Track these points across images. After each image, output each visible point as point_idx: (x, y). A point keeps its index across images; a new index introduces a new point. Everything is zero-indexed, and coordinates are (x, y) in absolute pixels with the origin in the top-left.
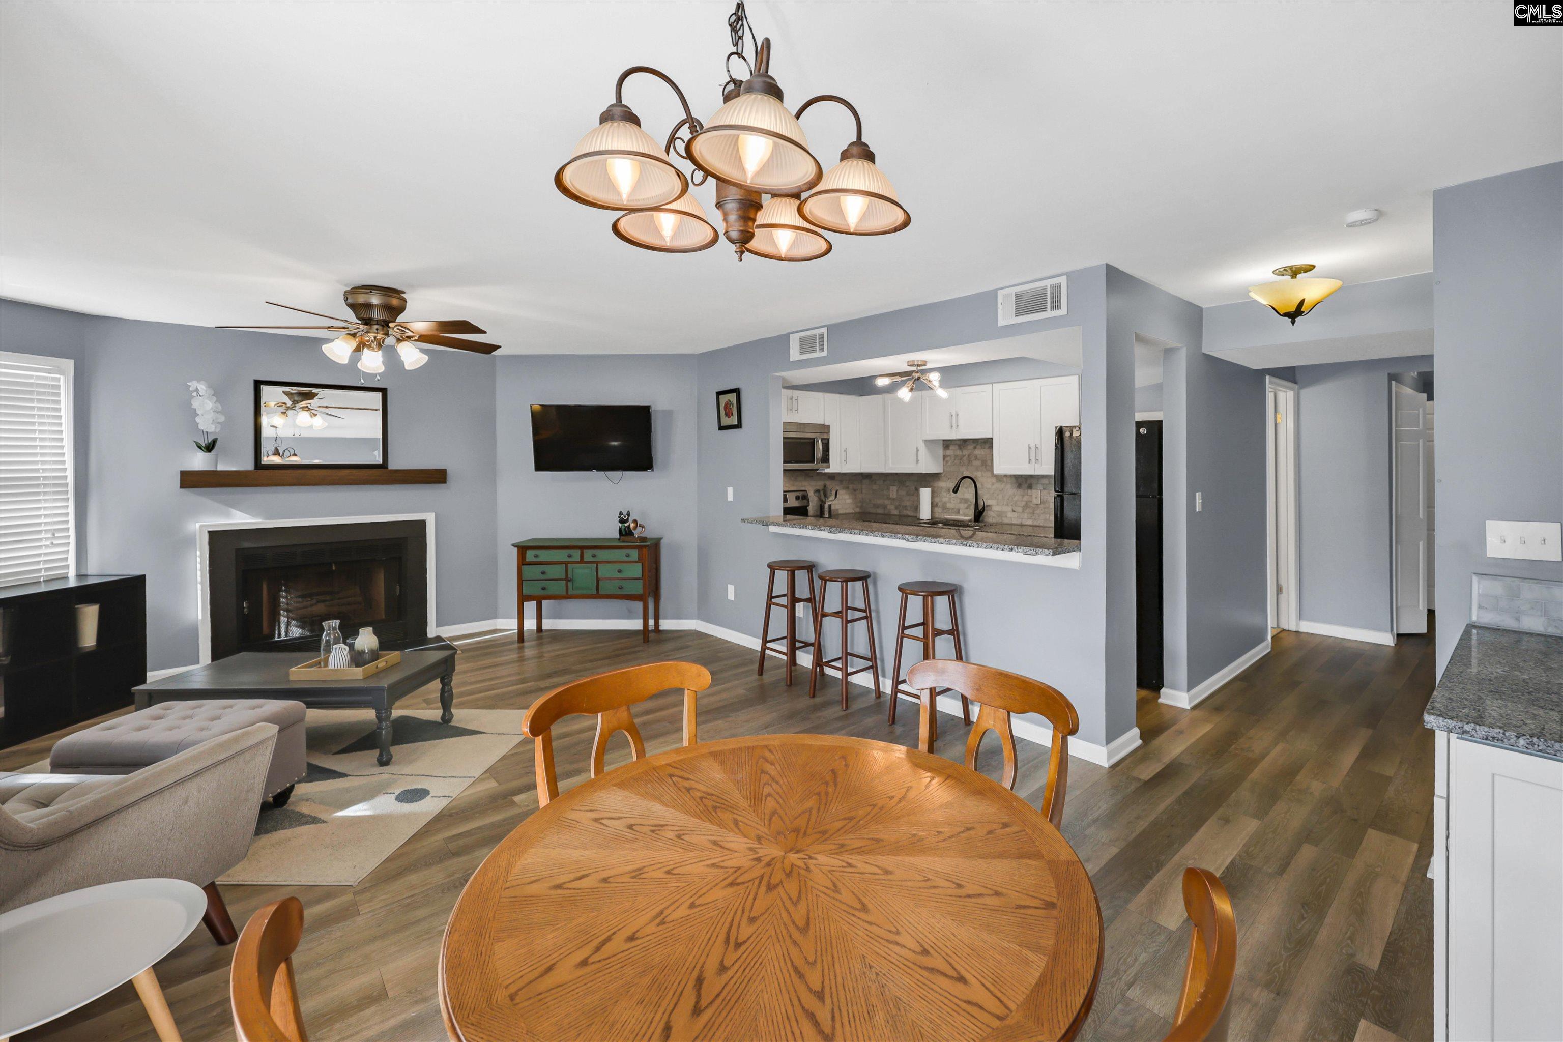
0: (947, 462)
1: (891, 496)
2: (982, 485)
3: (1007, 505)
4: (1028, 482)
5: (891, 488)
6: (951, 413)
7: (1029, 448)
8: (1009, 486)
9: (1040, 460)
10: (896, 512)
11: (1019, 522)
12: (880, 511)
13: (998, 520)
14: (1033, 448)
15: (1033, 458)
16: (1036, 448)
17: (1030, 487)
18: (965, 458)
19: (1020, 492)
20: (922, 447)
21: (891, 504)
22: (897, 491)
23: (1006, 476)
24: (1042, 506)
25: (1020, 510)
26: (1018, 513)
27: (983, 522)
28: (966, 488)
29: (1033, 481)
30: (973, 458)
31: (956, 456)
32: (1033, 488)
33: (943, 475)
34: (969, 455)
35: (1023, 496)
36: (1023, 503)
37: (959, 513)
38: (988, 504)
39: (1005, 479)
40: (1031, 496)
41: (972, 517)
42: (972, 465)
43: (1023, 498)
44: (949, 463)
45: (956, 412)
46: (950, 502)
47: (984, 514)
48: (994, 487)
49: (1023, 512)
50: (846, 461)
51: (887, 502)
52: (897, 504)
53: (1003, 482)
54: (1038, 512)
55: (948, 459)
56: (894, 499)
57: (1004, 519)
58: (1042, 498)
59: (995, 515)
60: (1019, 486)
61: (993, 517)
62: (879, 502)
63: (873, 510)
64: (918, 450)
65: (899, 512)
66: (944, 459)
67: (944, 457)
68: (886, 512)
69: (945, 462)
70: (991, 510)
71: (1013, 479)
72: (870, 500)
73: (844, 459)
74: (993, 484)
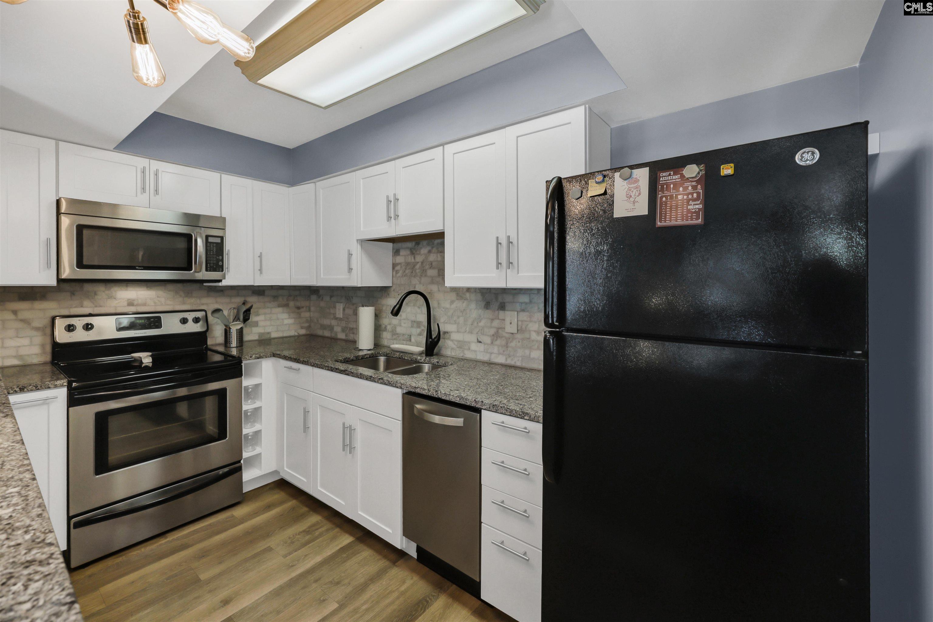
0: (397, 272)
1: (337, 316)
2: (439, 304)
3: (471, 332)
4: (500, 299)
5: (338, 305)
6: (388, 197)
7: (498, 244)
8: (473, 306)
9: (515, 263)
10: (342, 336)
11: (484, 357)
12: (327, 334)
13: (458, 353)
14: (504, 242)
15: (503, 259)
16: (510, 243)
17: (502, 307)
18: (418, 266)
19: (489, 314)
20: (356, 250)
21: (338, 325)
22: (344, 310)
23: (468, 289)
24: (519, 336)
25: (488, 340)
26: (485, 344)
27: (438, 354)
28: (419, 307)
29: (508, 298)
30: (427, 267)
31: (408, 264)
32: (506, 308)
33: (392, 289)
34: (422, 263)
35: (492, 320)
36: (492, 331)
37: (410, 340)
38: (446, 330)
39: (468, 295)
40: (504, 320)
41: (422, 349)
42: (426, 276)
43: (492, 322)
44: (400, 274)
45: (395, 195)
46: (400, 326)
47: (440, 343)
48: (454, 306)
49: (492, 343)
50: (261, 270)
51: (334, 322)
52: (344, 325)
53: (466, 299)
54: (513, 344)
55: (398, 268)
56: (341, 319)
57: (466, 352)
58: (520, 323)
59: (454, 346)
60: (487, 306)
61: (452, 349)
62: (326, 322)
63: (320, 332)
64: (350, 255)
65: (346, 336)
66: (393, 268)
67: (394, 266)
68: (333, 335)
69: (394, 273)
70: (449, 339)
71: (479, 297)
72: (318, 321)
73: (258, 267)
74: (452, 302)
